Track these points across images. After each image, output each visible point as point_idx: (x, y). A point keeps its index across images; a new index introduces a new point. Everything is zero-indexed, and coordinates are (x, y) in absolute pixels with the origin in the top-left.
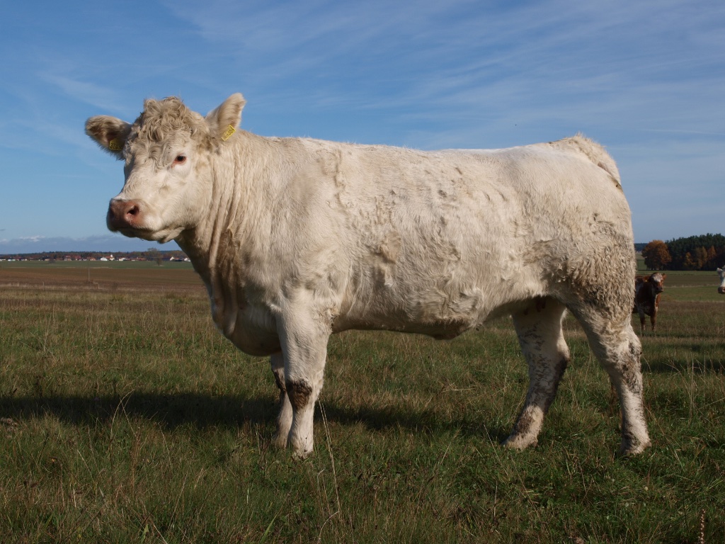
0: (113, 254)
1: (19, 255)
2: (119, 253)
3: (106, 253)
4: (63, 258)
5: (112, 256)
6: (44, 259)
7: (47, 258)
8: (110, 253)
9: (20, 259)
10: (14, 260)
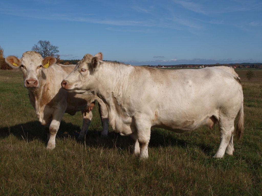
0: (204, 65)
1: (172, 65)
2: (206, 65)
3: (201, 65)
4: (187, 66)
5: (203, 66)
6: (180, 67)
7: (181, 67)
8: (202, 65)
9: (172, 67)
10: (170, 67)
